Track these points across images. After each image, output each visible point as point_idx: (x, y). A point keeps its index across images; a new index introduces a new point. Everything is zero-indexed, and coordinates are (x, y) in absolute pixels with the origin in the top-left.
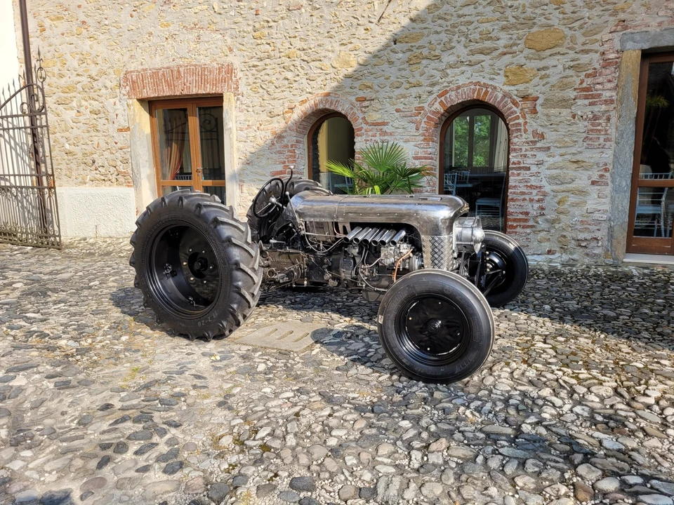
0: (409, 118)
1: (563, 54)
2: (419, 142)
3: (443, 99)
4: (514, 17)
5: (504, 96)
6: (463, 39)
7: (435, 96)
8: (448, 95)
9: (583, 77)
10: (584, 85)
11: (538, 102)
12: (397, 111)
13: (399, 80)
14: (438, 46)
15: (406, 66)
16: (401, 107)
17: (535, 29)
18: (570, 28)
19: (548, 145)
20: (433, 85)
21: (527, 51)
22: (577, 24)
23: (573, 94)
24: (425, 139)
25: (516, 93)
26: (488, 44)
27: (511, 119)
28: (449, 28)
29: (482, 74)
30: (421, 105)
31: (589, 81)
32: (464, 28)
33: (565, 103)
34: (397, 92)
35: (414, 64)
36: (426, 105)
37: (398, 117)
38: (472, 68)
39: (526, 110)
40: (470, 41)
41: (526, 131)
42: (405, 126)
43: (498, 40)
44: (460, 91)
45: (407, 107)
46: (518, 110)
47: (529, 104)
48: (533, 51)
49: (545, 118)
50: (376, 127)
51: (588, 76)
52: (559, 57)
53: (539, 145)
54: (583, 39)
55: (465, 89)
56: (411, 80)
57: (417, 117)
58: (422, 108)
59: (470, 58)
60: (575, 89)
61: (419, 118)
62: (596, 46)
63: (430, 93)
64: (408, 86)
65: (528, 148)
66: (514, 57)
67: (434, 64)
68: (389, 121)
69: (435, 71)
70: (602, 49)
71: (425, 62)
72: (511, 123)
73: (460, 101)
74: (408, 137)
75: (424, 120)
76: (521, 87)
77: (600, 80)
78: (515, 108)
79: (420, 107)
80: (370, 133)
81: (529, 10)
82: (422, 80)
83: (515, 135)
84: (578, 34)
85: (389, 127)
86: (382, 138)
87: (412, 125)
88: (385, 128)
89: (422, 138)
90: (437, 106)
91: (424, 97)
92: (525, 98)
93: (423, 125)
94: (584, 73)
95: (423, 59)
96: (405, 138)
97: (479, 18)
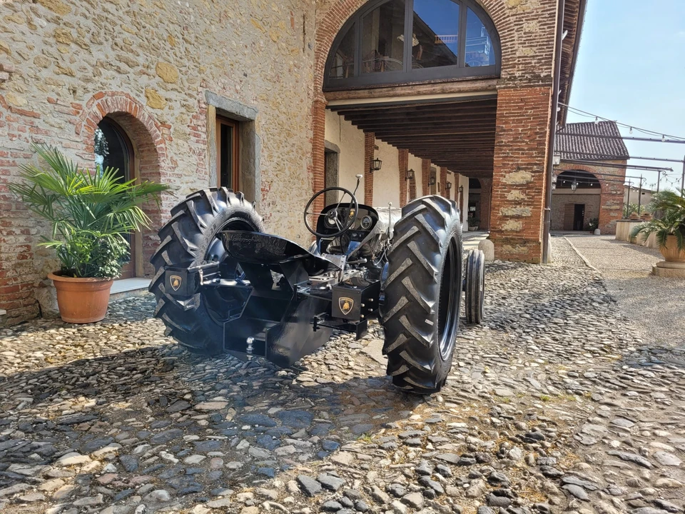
0: (65, 116)
1: (179, 92)
2: (81, 151)
3: (99, 101)
4: (147, 39)
5: (150, 117)
6: (111, 40)
7: (91, 95)
8: (104, 99)
9: (191, 117)
10: (192, 125)
11: (172, 130)
12: (49, 101)
13: (44, 56)
14: (86, 34)
15: (52, 40)
16: (55, 97)
17: (160, 60)
18: (180, 71)
19: (180, 173)
20: (87, 80)
21: (157, 77)
22: (184, 69)
23: (188, 130)
24: (87, 148)
25: (156, 116)
26: (130, 56)
27: (158, 142)
28: (96, 17)
29: (129, 86)
30: (77, 102)
31: (194, 120)
32: (110, 27)
33: (185, 137)
34: (45, 74)
35: (63, 43)
36: (84, 104)
37: (52, 109)
38: (120, 75)
39: (165, 136)
40: (116, 44)
41: (167, 156)
42: (63, 126)
43: (138, 55)
44: (114, 97)
45: (62, 98)
46: (160, 134)
47: (165, 131)
48: (162, 81)
49: (175, 146)
50: (23, 117)
51: (194, 117)
52: (176, 93)
53: (176, 172)
54: (187, 84)
55: (119, 97)
56: (61, 64)
57: (74, 117)
58: (80, 107)
59: (118, 63)
60: (188, 126)
61: (77, 118)
62: (194, 93)
63: (86, 90)
64: (57, 69)
65: (171, 173)
66: (150, 79)
67: (84, 54)
68: (39, 112)
69: (85, 63)
70: (198, 97)
71: (73, 45)
72: (158, 146)
73: (116, 110)
74: (68, 142)
75: (84, 123)
76: (159, 112)
77: (200, 123)
78: (158, 132)
79: (78, 105)
80: (15, 125)
81: (157, 39)
82: (73, 67)
83: (162, 159)
84: (184, 78)
85: (41, 121)
86: (34, 135)
87: (71, 126)
88: (36, 121)
89: (84, 146)
90: (95, 109)
91: (80, 92)
92: (163, 124)
93: (83, 129)
94: (192, 114)
95: (73, 41)
96: (65, 142)
97: (121, 22)
